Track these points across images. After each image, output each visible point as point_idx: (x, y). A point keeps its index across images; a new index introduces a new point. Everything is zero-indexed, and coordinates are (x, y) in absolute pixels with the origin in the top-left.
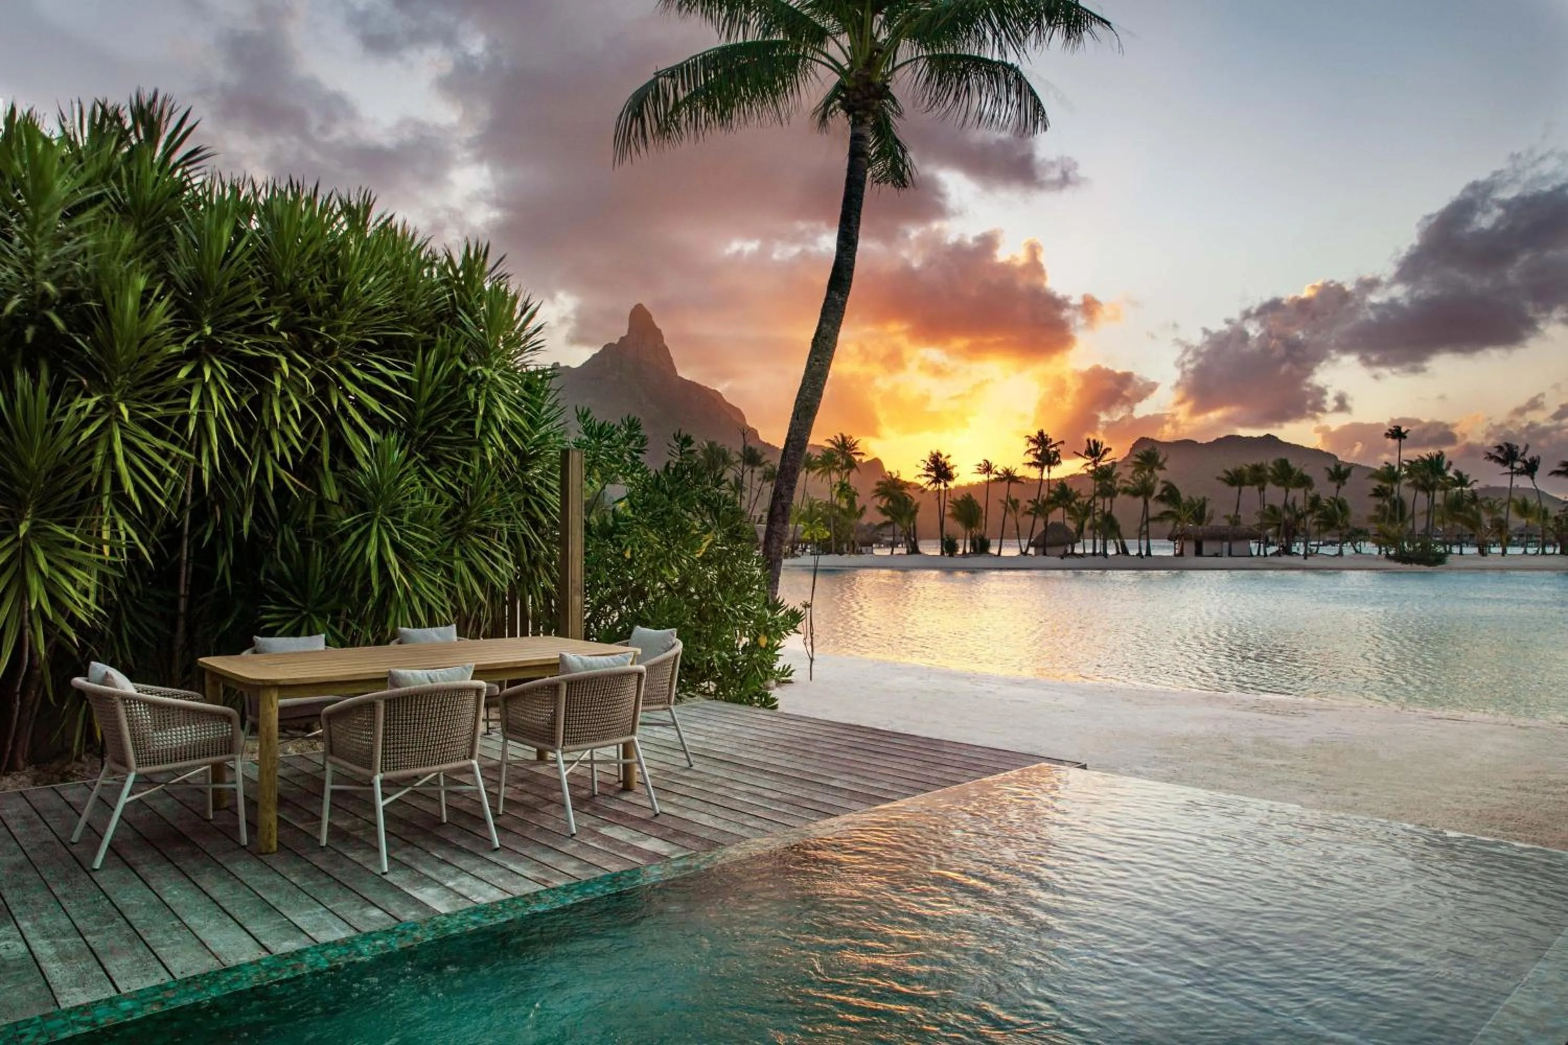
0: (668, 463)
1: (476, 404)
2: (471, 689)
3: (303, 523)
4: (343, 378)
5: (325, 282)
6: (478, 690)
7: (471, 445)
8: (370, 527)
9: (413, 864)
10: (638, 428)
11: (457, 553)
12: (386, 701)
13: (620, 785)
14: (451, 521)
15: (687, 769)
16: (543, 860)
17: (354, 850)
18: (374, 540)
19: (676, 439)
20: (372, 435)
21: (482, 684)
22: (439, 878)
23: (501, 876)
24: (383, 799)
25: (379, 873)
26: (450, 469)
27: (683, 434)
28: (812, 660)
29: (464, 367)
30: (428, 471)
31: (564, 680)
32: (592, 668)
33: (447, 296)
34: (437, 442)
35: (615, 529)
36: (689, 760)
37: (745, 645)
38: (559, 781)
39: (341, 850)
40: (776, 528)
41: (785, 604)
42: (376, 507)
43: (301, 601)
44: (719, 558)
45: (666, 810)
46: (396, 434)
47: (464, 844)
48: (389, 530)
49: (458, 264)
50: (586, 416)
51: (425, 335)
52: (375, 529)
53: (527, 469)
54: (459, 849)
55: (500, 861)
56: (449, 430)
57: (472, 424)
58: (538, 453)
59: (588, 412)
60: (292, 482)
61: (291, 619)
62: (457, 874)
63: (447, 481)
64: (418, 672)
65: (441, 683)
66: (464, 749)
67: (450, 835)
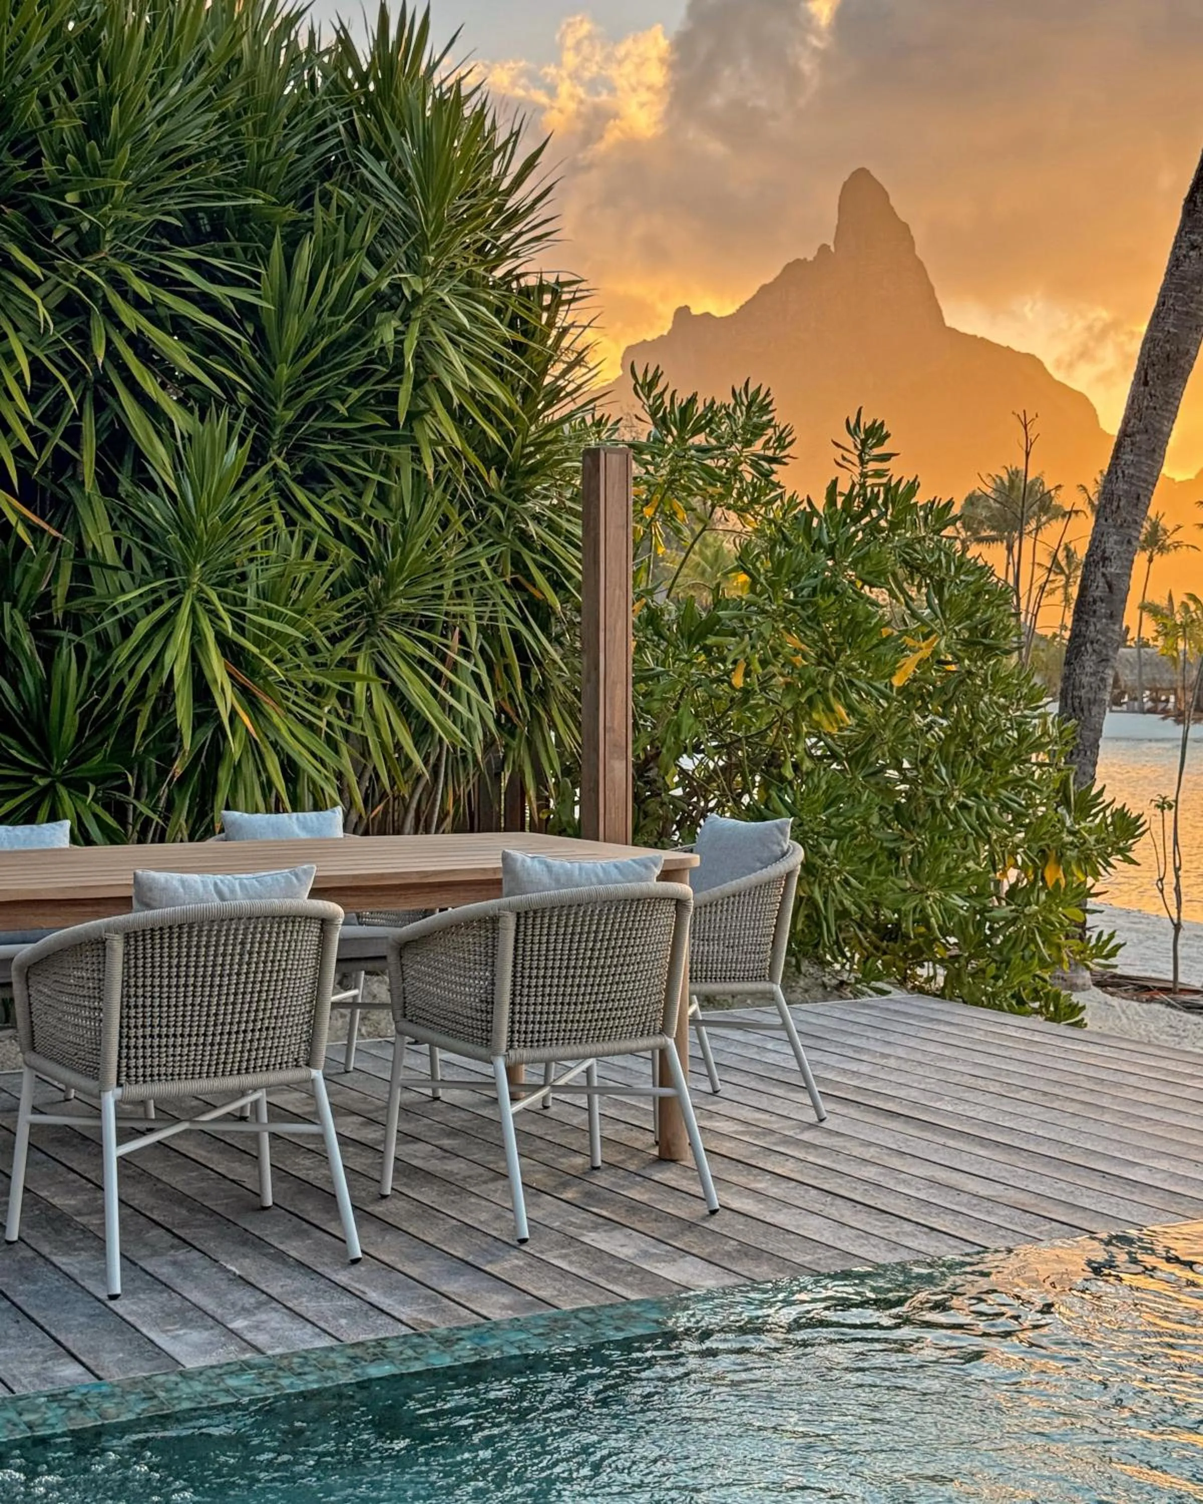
0: (834, 483)
1: (399, 354)
2: (308, 918)
3: (46, 600)
4: (116, 301)
5: (72, 95)
6: (325, 923)
7: (392, 441)
8: (177, 607)
9: (178, 1283)
10: (764, 409)
11: (363, 666)
12: (127, 937)
13: (655, 1152)
14: (347, 599)
15: (811, 1126)
16: (444, 1289)
17: (70, 1248)
18: (182, 635)
19: (852, 431)
20: (181, 421)
21: (332, 907)
22: (218, 1312)
23: (348, 1313)
24: (119, 1143)
25: (103, 1296)
26: (348, 491)
27: (867, 421)
28: (1177, 927)
29: (371, 272)
30: (301, 495)
31: (510, 907)
32: (570, 882)
33: (340, 124)
34: (320, 435)
35: (712, 626)
36: (816, 1107)
37: (1013, 887)
38: (499, 1125)
39: (45, 1249)
40: (1091, 632)
41: (1107, 797)
42: (188, 571)
43: (39, 759)
44: (943, 690)
45: (736, 1204)
46: (225, 415)
47: (294, 1249)
48: (213, 614)
49: (364, 61)
50: (652, 385)
51: (290, 212)
52: (185, 611)
53: (519, 496)
54: (281, 1257)
55: (356, 1286)
56: (343, 410)
57: (392, 398)
58: (542, 463)
59: (656, 377)
60: (24, 520)
61: (15, 794)
62: (259, 1305)
63: (342, 517)
64: (194, 878)
65: (242, 902)
66: (296, 1046)
67: (271, 1232)
